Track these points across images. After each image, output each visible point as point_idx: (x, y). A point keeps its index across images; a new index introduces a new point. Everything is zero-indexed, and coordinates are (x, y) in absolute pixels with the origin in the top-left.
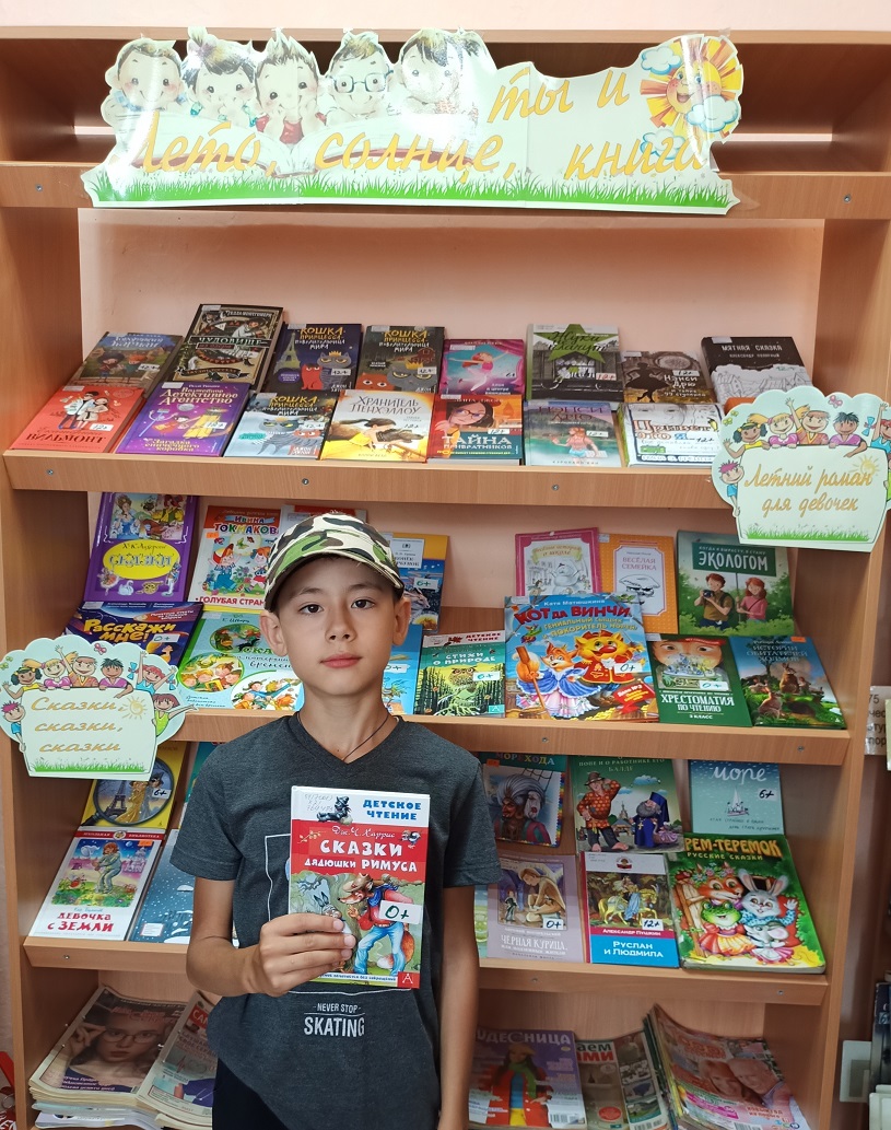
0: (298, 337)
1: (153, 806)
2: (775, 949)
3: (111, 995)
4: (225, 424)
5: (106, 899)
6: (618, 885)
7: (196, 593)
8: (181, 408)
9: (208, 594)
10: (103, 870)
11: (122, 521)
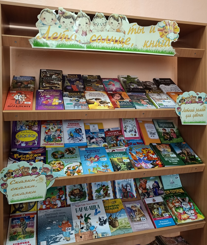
1: (31, 204)
2: (193, 216)
6: (155, 206)
7: (42, 144)
10: (22, 227)
11: (20, 125)
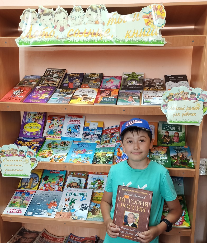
0: (69, 76)
1: (34, 185)
3: (24, 229)
4: (49, 96)
5: (21, 206)
7: (45, 135)
8: (39, 92)
9: (47, 135)
10: (21, 199)
11: (28, 118)
